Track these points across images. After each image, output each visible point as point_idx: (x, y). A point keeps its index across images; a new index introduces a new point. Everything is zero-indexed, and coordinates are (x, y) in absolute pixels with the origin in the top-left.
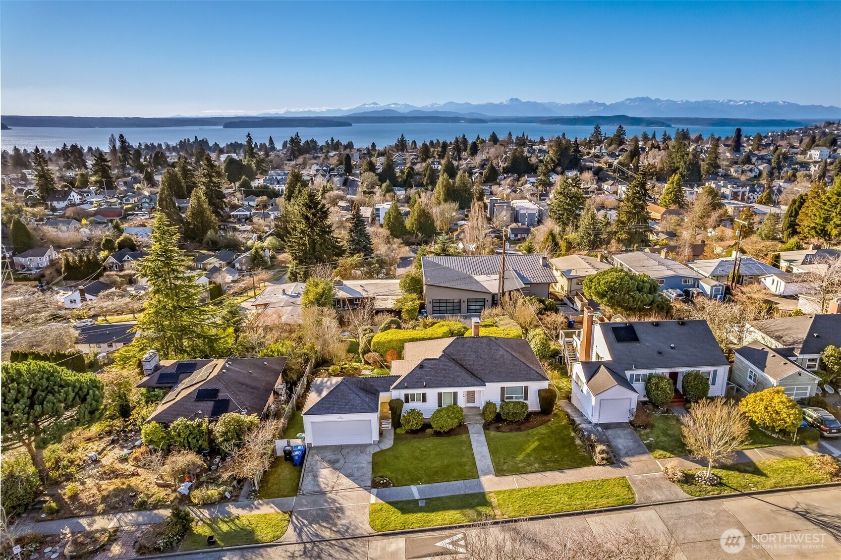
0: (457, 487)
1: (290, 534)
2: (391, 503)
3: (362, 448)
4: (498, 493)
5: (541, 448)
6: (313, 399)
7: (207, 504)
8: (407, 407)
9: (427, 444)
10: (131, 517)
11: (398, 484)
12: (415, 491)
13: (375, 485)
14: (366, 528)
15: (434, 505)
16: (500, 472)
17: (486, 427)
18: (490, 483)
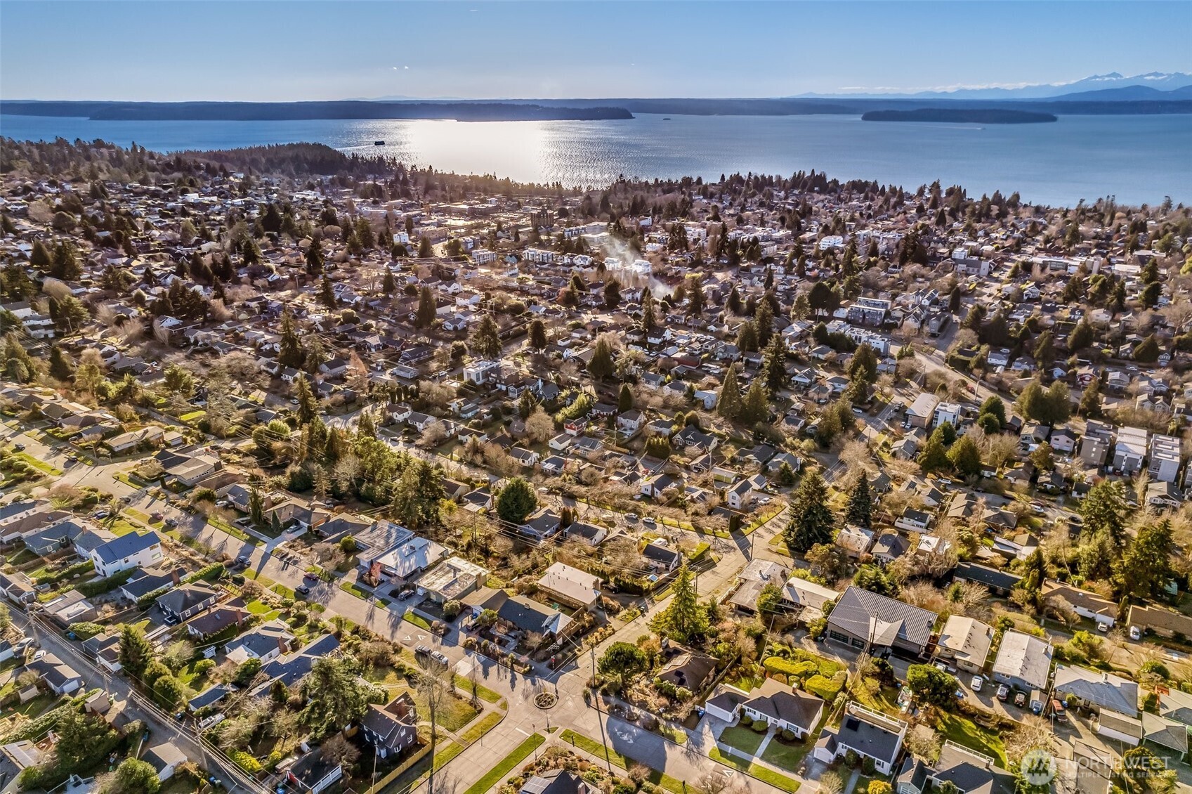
0: (743, 755)
1: (685, 744)
2: (719, 749)
3: (724, 722)
4: (755, 764)
5: (786, 757)
6: (712, 696)
7: (666, 719)
8: (747, 714)
9: (746, 732)
10: (644, 713)
11: (727, 744)
12: (730, 749)
13: (719, 740)
14: (707, 755)
15: (732, 758)
16: (762, 758)
17: (775, 737)
18: (756, 761)
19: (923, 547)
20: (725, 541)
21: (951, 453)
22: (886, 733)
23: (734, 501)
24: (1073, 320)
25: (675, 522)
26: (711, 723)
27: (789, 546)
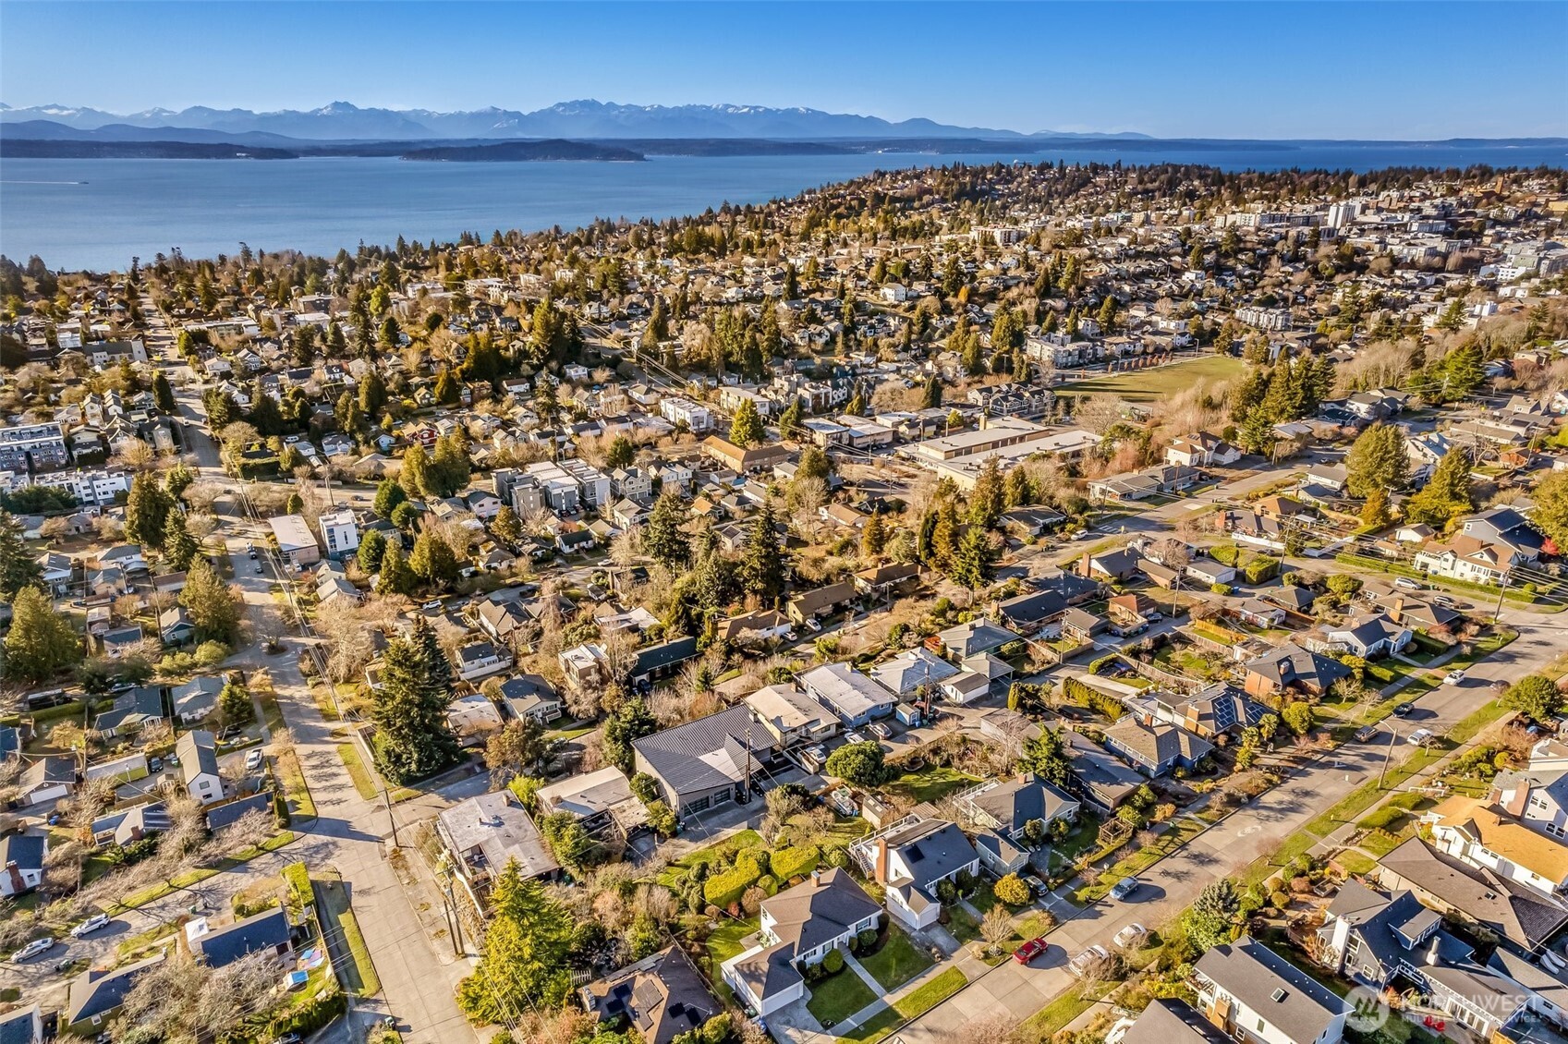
0: (873, 1009)
2: (845, 1036)
3: (797, 1005)
4: (897, 1004)
5: (899, 961)
8: (809, 963)
9: (831, 986)
11: (838, 1022)
12: (851, 1022)
13: (826, 1027)
15: (871, 1027)
16: (889, 989)
17: (857, 957)
18: (891, 999)
19: (581, 665)
20: (296, 845)
21: (416, 561)
22: (944, 831)
23: (206, 791)
24: (336, 380)
25: (160, 887)
26: (788, 1023)
27: (408, 781)
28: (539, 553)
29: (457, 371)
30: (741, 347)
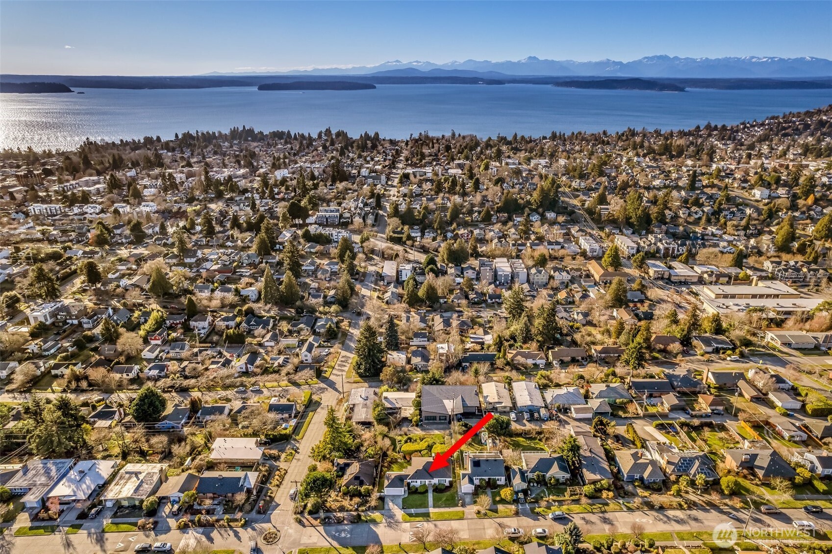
0: (422, 510)
1: (384, 521)
2: (407, 514)
3: (399, 496)
4: (433, 513)
5: (447, 500)
6: (386, 483)
7: (363, 511)
8: (412, 484)
9: (416, 497)
10: (345, 513)
11: (409, 508)
12: (413, 511)
13: (403, 508)
14: (401, 520)
15: (417, 515)
16: (434, 507)
17: (434, 491)
18: (432, 510)
19: (441, 351)
20: (317, 385)
21: (421, 293)
22: (496, 460)
23: (306, 358)
24: (444, 204)
25: (275, 384)
26: (392, 501)
27: (361, 376)
28: (476, 300)
29: (496, 207)
30: (636, 215)
